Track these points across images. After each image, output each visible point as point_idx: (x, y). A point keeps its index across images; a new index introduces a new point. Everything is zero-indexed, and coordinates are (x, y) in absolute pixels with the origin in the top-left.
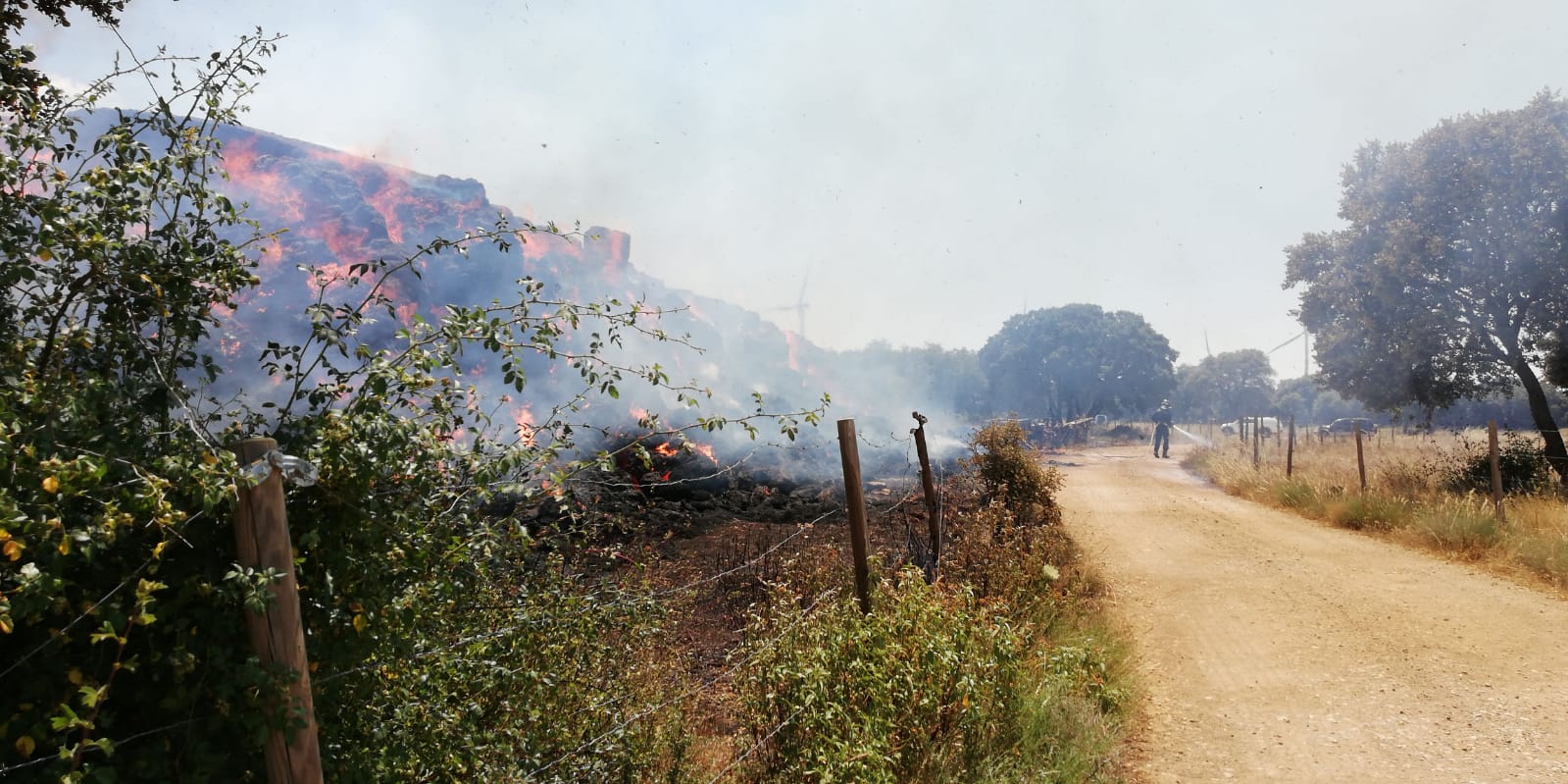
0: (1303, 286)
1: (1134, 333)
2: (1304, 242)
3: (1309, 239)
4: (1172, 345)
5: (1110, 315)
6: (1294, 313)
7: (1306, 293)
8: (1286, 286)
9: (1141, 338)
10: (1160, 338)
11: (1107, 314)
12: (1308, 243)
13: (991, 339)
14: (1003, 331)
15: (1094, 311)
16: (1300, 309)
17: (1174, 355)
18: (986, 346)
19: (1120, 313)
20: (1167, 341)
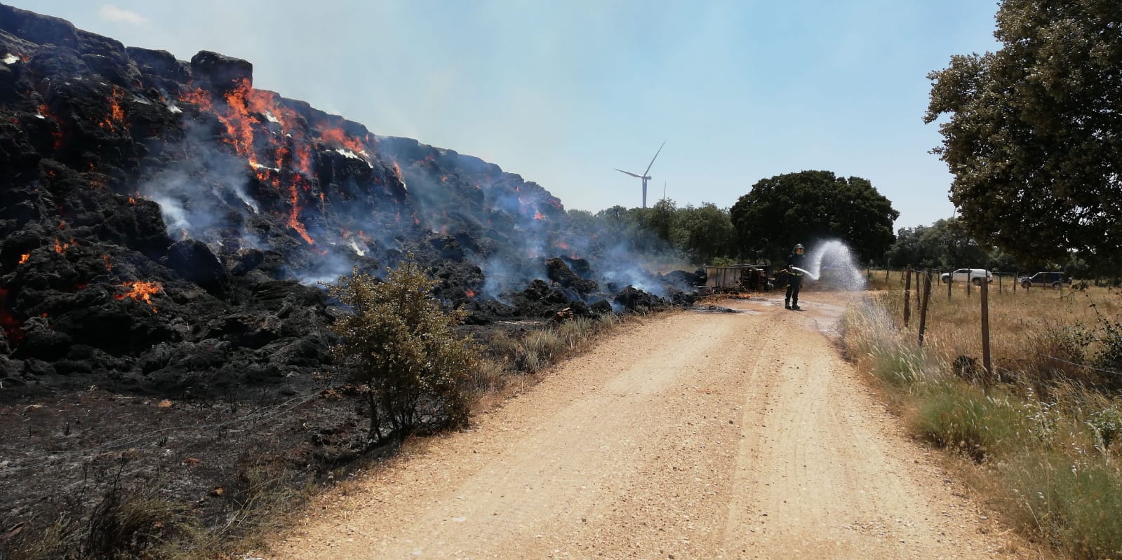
0: (946, 118)
1: (859, 195)
2: (952, 66)
3: (957, 62)
4: (894, 207)
5: (842, 179)
6: (937, 151)
7: (948, 125)
8: (929, 120)
9: (866, 199)
10: (884, 199)
11: (839, 179)
12: (956, 66)
13: (741, 198)
14: (752, 192)
15: (828, 176)
16: (942, 145)
17: (895, 215)
18: (737, 204)
19: (851, 179)
20: (889, 203)
